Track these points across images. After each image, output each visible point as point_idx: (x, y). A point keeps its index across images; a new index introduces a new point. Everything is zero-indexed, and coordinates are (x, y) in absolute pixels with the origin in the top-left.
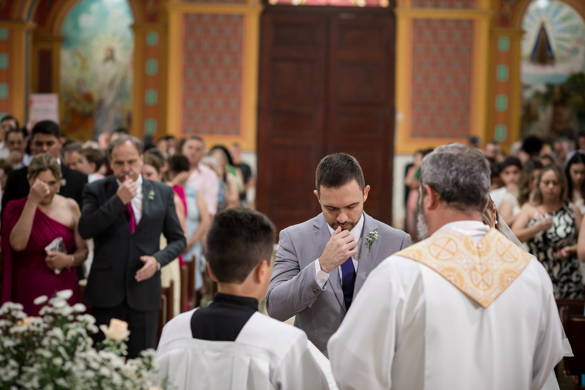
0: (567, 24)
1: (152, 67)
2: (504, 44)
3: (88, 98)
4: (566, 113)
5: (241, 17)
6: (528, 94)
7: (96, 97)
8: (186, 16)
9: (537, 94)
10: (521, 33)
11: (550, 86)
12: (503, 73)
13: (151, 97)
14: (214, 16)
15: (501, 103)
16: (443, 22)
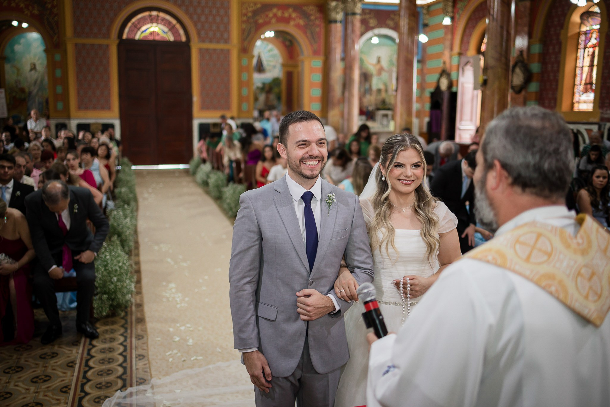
0: (271, 53)
1: (58, 73)
2: (245, 62)
3: (22, 90)
4: (272, 97)
5: (108, 46)
6: (254, 87)
7: (27, 90)
8: (76, 45)
9: (258, 88)
10: (253, 57)
11: (264, 84)
12: (245, 76)
13: (59, 89)
14: (92, 45)
15: (245, 92)
16: (215, 50)
